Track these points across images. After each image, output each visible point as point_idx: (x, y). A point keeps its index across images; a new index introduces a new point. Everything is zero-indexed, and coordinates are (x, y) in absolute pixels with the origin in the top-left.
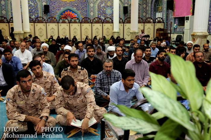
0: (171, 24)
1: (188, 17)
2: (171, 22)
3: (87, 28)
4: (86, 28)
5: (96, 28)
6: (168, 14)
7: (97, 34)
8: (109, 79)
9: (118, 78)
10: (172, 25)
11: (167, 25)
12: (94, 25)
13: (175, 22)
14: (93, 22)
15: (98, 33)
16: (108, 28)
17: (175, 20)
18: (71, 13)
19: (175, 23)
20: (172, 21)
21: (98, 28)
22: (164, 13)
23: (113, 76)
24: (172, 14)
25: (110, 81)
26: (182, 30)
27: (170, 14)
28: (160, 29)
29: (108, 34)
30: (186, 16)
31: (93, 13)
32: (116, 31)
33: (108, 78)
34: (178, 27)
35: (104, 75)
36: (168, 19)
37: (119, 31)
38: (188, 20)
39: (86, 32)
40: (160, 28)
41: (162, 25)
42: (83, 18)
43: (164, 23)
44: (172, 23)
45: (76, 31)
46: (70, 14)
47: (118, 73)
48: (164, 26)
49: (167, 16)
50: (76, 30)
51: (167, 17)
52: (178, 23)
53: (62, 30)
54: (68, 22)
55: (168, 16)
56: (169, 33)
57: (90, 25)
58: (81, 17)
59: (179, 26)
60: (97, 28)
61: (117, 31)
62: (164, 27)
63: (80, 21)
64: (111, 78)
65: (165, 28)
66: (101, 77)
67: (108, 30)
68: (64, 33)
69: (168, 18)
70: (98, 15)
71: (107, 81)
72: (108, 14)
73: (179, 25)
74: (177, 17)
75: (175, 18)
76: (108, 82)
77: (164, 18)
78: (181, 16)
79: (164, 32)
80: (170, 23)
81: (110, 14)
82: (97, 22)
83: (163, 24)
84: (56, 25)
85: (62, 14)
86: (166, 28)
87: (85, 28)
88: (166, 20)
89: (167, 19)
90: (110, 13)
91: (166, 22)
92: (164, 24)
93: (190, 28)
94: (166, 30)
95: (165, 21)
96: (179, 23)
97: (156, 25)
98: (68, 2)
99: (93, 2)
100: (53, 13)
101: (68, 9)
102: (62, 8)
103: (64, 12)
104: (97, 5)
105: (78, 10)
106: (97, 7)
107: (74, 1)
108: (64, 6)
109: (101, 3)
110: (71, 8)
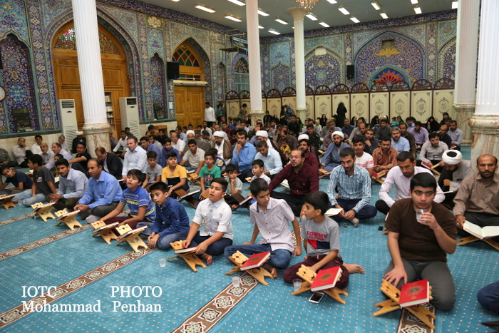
14: (436, 88)
18: (393, 75)
31: (434, 72)
42: (415, 81)
45: (380, 106)
46: (390, 77)
50: (380, 104)
54: (386, 90)
57: (428, 94)
58: (411, 80)
63: (408, 87)
85: (377, 77)
98: (388, 56)
99: (434, 52)
100: (362, 76)
101: (388, 68)
102: (377, 68)
103: (381, 73)
104: (442, 56)
105: (405, 68)
106: (442, 60)
107: (398, 53)
108: (381, 64)
109: (451, 51)
110: (394, 67)
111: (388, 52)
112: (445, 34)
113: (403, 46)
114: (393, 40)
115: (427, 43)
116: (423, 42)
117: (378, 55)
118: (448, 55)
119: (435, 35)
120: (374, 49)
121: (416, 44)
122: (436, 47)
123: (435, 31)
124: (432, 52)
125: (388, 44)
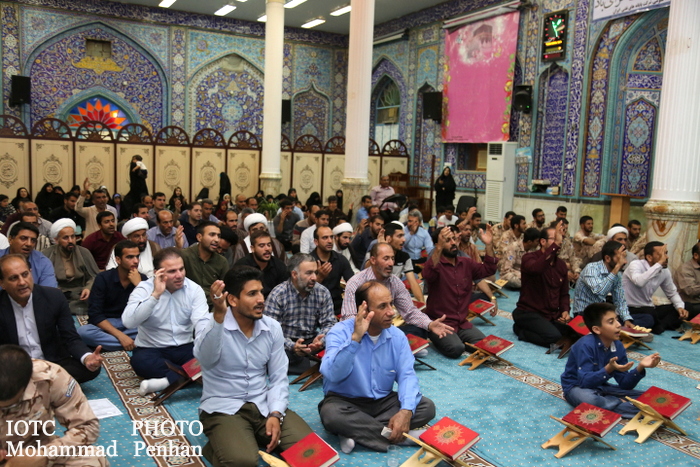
0: (433, 161)
1: (500, 145)
2: (434, 156)
3: (176, 161)
4: (172, 163)
5: (205, 162)
6: (420, 130)
7: (206, 184)
8: (303, 304)
9: (322, 304)
10: (436, 164)
11: (418, 164)
12: (198, 153)
13: (446, 156)
14: (197, 143)
15: (209, 179)
16: (243, 166)
17: (445, 151)
18: (107, 110)
19: (445, 161)
20: (437, 153)
21: (212, 162)
22: (409, 129)
23: (313, 298)
24: (438, 133)
25: (303, 309)
26: (471, 181)
27: (426, 131)
28: (399, 173)
29: (244, 184)
30: (490, 142)
31: (182, 115)
32: (271, 177)
33: (299, 301)
34: (457, 171)
35: (290, 293)
36: (419, 146)
37: (280, 177)
38: (500, 152)
39: (173, 175)
40: (397, 171)
41: (403, 162)
43: (407, 156)
44: (437, 160)
46: (101, 112)
47: (324, 291)
48: (409, 165)
49: (416, 138)
51: (418, 139)
52: (455, 161)
53: (87, 165)
54: (109, 138)
55: (420, 138)
56: (427, 189)
57: (184, 153)
59: (459, 169)
60: (208, 164)
61: (274, 177)
62: (408, 170)
63: (150, 136)
64: (306, 301)
65: (411, 173)
66: (282, 300)
67: (244, 170)
68: (96, 175)
69: (420, 142)
70: (199, 120)
71: (296, 311)
72: (229, 118)
73: (459, 165)
74: (454, 145)
75: (447, 146)
76: (299, 313)
77: (409, 141)
78: (470, 141)
79: (408, 183)
80: (429, 158)
81: (236, 121)
82: (210, 144)
83: (405, 159)
84: (66, 147)
85: (75, 110)
86: (414, 171)
87: (169, 161)
88: (415, 150)
89: (417, 147)
90: (235, 118)
91: (415, 155)
92: (409, 162)
93: (505, 179)
94: (414, 177)
95: (411, 152)
96: (458, 161)
97: (386, 162)
98: (98, 72)
99: (183, 80)
100: (44, 104)
101: (99, 96)
102: (75, 91)
103: (83, 104)
104: (193, 90)
105: (132, 101)
106: (194, 96)
107: (119, 69)
108: (83, 84)
109: (207, 83)
110: (109, 94)
111: (97, 63)
112: (199, 53)
113: (127, 57)
114: (109, 43)
115: (171, 62)
116: (163, 58)
117: (78, 65)
118: (203, 89)
119: (183, 52)
120: (69, 51)
121: (151, 60)
122: (185, 72)
123: (183, 44)
124: (178, 79)
125: (97, 48)
